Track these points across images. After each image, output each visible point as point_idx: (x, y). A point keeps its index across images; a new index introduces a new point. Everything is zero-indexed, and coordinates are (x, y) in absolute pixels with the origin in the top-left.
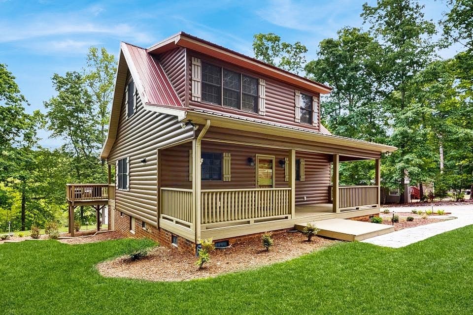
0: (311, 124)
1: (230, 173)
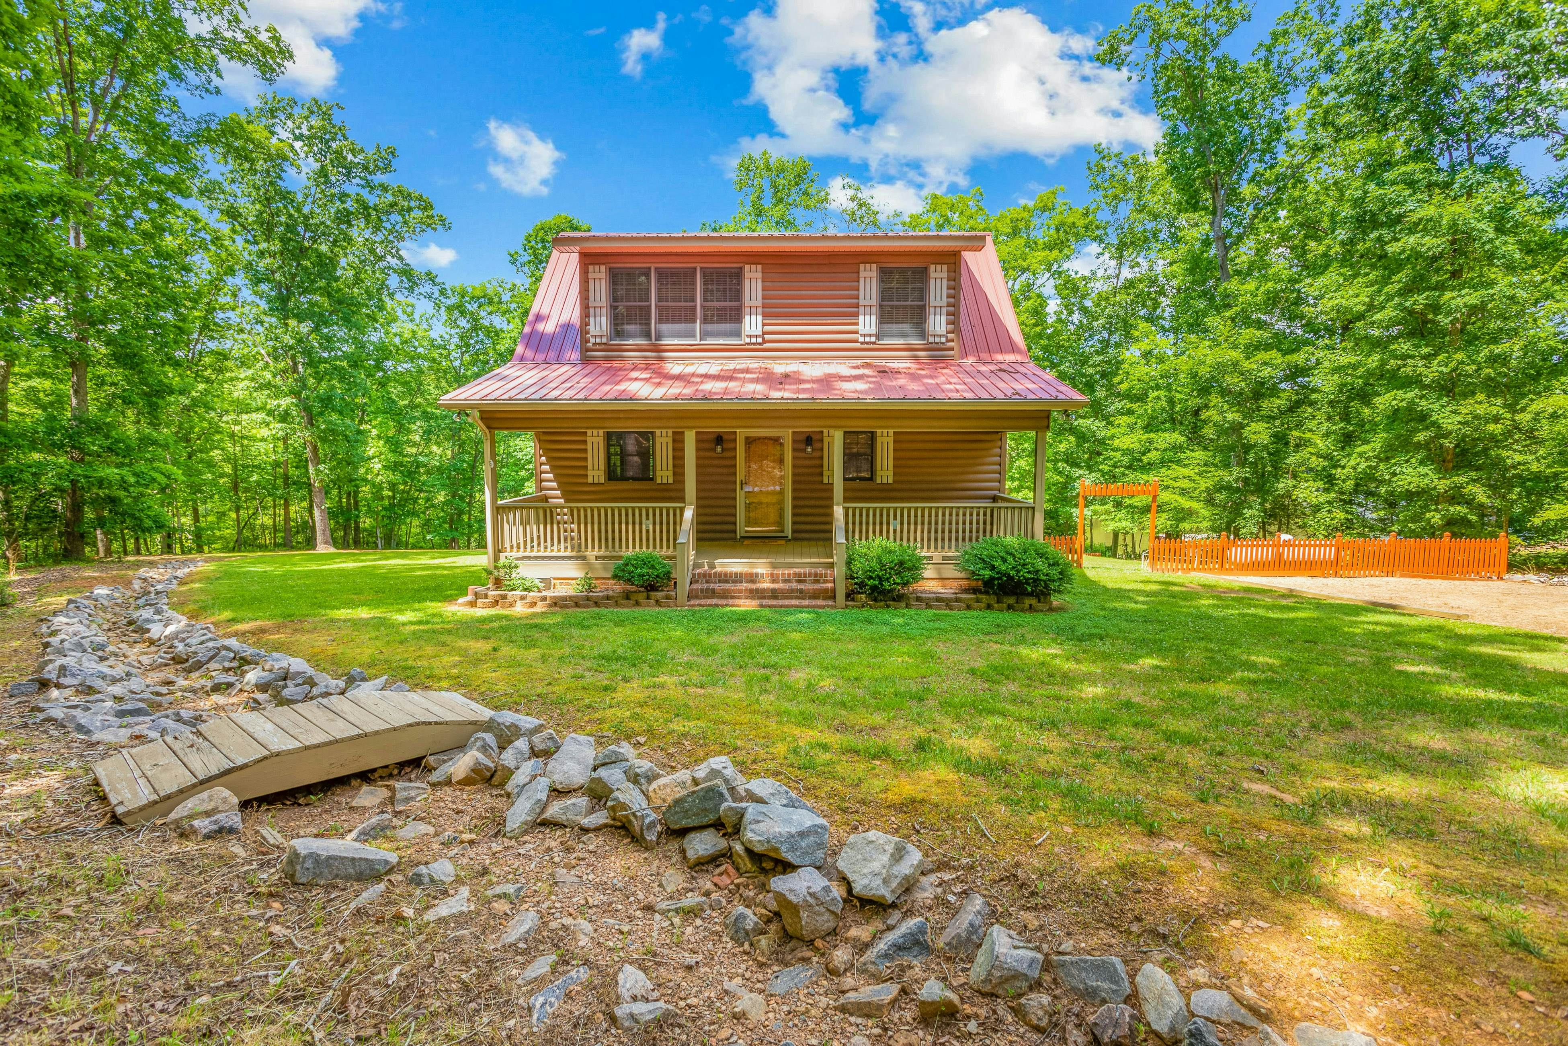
0: (925, 339)
1: (670, 467)
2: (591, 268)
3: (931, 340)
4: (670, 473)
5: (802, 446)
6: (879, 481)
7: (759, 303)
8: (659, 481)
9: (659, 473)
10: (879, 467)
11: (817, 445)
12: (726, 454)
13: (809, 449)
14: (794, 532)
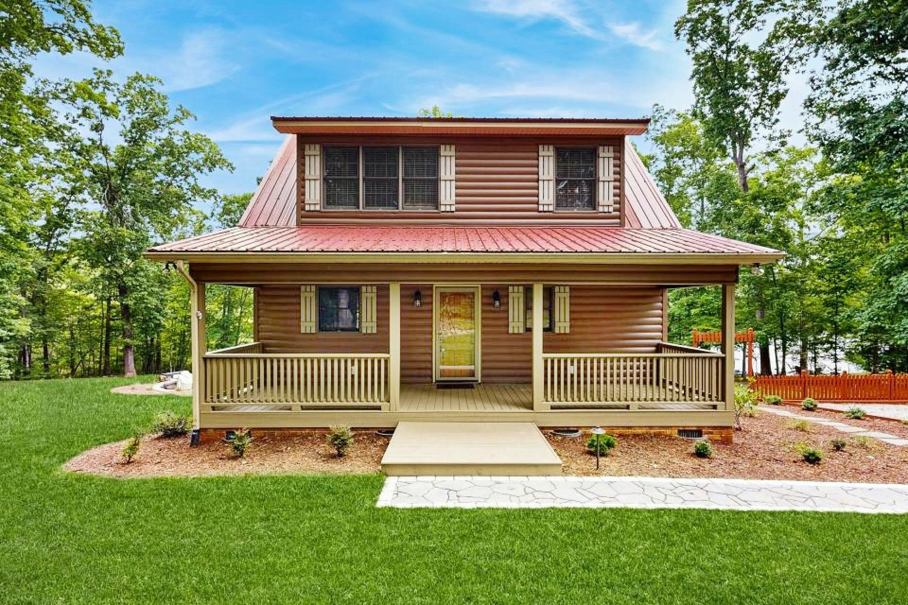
0: (594, 209)
1: (375, 319)
2: (307, 147)
3: (601, 209)
4: (375, 325)
5: (491, 301)
6: (557, 331)
7: (453, 176)
8: (364, 331)
9: (364, 325)
10: (557, 319)
11: (504, 300)
12: (424, 308)
13: (497, 303)
14: (483, 376)
